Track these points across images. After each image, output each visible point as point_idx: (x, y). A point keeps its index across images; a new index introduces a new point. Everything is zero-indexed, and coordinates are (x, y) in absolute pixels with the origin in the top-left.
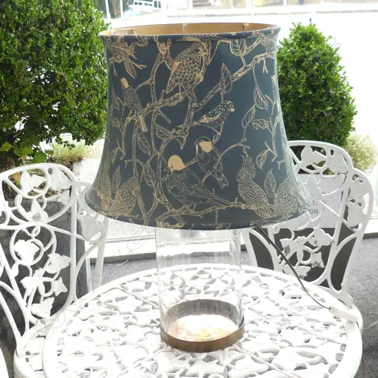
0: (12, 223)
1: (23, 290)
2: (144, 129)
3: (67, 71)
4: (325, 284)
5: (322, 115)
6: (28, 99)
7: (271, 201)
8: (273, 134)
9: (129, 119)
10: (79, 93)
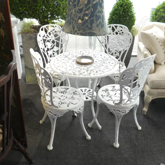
0: (46, 38)
1: (48, 54)
2: (74, 13)
3: (61, 2)
4: (119, 60)
5: (126, 20)
6: (51, 8)
7: (99, 31)
8: (101, 17)
9: (71, 11)
10: (64, 8)
